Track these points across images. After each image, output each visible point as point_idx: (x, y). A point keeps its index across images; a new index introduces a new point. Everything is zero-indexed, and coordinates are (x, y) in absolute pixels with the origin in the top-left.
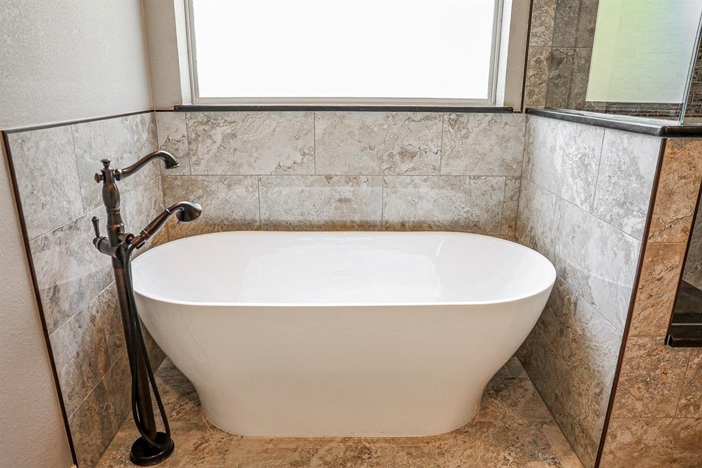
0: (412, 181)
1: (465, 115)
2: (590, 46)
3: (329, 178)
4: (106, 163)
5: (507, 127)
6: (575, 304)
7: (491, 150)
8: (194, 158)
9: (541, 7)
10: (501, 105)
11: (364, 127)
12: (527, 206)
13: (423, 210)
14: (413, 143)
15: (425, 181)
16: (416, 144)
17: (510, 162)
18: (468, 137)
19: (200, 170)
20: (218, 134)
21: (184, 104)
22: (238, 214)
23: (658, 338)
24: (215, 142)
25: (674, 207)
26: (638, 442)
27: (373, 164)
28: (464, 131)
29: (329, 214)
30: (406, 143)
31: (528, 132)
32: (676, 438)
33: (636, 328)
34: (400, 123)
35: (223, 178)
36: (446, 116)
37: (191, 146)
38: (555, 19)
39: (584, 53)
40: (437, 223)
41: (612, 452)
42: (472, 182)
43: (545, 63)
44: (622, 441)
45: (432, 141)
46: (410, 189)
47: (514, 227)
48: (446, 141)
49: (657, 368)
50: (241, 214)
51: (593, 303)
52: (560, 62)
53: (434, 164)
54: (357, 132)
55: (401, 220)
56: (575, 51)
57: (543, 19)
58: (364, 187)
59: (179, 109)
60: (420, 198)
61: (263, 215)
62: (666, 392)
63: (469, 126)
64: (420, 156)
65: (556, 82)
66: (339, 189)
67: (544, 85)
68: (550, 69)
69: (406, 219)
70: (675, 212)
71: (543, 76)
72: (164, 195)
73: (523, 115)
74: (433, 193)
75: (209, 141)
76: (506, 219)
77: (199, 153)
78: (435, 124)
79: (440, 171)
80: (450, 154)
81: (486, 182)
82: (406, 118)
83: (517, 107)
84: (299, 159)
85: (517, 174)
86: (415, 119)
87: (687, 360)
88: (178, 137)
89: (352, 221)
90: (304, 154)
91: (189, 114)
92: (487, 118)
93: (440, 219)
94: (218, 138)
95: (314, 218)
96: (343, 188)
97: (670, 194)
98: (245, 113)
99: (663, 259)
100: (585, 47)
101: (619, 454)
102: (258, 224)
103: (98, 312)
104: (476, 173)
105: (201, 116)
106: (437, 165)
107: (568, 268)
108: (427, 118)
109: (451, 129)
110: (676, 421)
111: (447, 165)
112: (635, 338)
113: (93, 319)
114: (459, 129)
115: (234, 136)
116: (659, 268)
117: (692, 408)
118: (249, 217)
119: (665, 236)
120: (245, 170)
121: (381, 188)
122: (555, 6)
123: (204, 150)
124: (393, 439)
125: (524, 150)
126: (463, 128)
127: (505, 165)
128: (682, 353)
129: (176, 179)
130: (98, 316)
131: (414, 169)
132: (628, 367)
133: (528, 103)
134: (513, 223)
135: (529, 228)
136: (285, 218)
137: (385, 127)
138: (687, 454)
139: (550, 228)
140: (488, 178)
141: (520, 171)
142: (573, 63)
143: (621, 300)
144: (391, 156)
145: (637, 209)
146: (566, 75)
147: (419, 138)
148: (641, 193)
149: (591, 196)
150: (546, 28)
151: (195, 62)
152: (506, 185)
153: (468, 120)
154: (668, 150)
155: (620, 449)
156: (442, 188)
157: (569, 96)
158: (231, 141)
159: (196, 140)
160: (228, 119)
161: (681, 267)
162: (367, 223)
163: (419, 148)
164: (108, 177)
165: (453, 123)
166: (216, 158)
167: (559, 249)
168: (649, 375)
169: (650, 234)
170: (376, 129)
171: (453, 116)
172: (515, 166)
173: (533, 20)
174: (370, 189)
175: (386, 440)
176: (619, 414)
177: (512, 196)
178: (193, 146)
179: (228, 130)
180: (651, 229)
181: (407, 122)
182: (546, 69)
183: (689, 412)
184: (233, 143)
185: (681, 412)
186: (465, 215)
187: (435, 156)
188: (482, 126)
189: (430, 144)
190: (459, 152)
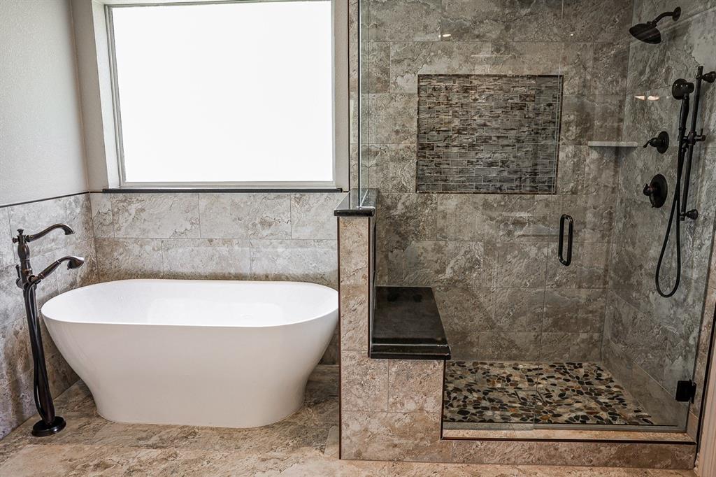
0: (271, 243)
1: (307, 194)
3: (211, 241)
4: (21, 231)
8: (117, 226)
10: (334, 187)
11: (233, 204)
13: (281, 266)
14: (269, 216)
15: (281, 243)
16: (272, 216)
18: (310, 210)
19: (121, 234)
20: (133, 208)
21: (110, 188)
22: (148, 267)
23: (363, 352)
24: (130, 215)
25: (354, 261)
26: (366, 430)
27: (242, 231)
28: (307, 206)
29: (211, 268)
30: (264, 216)
32: (393, 429)
33: (345, 345)
34: (259, 201)
35: (136, 240)
36: (293, 195)
37: (115, 218)
39: (394, 147)
40: (292, 276)
41: (348, 437)
42: (316, 244)
44: (353, 429)
45: (284, 213)
46: (270, 249)
48: (293, 213)
49: (366, 374)
50: (150, 266)
52: (376, 154)
53: (287, 231)
54: (229, 208)
55: (265, 273)
56: (386, 146)
58: (236, 248)
59: (106, 191)
60: (278, 256)
61: (165, 268)
62: (377, 393)
63: (310, 202)
64: (276, 225)
65: (375, 169)
66: (218, 249)
69: (269, 272)
70: (355, 265)
72: (97, 252)
74: (287, 252)
75: (127, 214)
77: (120, 222)
78: (285, 201)
79: (291, 236)
80: (297, 223)
82: (263, 197)
83: (346, 188)
84: (189, 227)
86: (269, 198)
87: (387, 370)
88: (106, 211)
89: (230, 273)
90: (192, 223)
91: (112, 195)
92: (324, 196)
93: (295, 273)
94: (133, 212)
95: (202, 270)
96: (221, 248)
97: (349, 252)
98: (151, 194)
99: (354, 296)
100: (394, 143)
101: (354, 439)
102: (162, 274)
103: (21, 329)
104: (319, 237)
105: (121, 196)
106: (289, 231)
108: (278, 197)
109: (296, 204)
110: (389, 415)
111: (296, 231)
112: (347, 352)
113: (16, 333)
114: (303, 204)
115: (143, 210)
116: (352, 302)
117: (399, 405)
118: (156, 269)
119: (352, 281)
120: (152, 235)
121: (248, 248)
123: (124, 220)
124: (217, 428)
126: (306, 204)
128: (383, 363)
129: (104, 240)
130: (21, 332)
131: (272, 234)
132: (345, 373)
136: (181, 270)
137: (249, 203)
138: (403, 441)
142: (386, 155)
144: (254, 225)
146: (382, 163)
147: (274, 212)
151: (122, 157)
153: (309, 198)
154: (341, 225)
155: (354, 435)
156: (294, 248)
157: (385, 179)
158: (142, 214)
159: (118, 213)
160: (140, 198)
161: (367, 302)
162: (240, 274)
163: (275, 219)
164: (21, 240)
165: (298, 200)
166: (131, 226)
168: (363, 380)
169: (341, 280)
170: (242, 205)
171: (298, 195)
174: (240, 249)
175: (212, 429)
176: (347, 408)
178: (116, 218)
179: (139, 206)
180: (341, 276)
181: (264, 200)
183: (397, 408)
184: (144, 215)
185: (392, 407)
186: (313, 269)
187: (286, 225)
188: (320, 202)
189: (282, 216)
190: (304, 222)
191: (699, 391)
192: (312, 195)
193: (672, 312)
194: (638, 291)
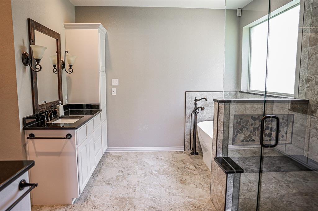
4: (196, 98)
9: (304, 60)
38: (308, 64)
39: (317, 76)
43: (305, 81)
52: (310, 81)
56: (314, 76)
57: (304, 64)
65: (308, 89)
67: (304, 90)
68: (306, 84)
71: (304, 87)
122: (308, 59)
142: (314, 81)
146: (311, 86)
150: (305, 68)
164: (196, 100)
173: (301, 65)
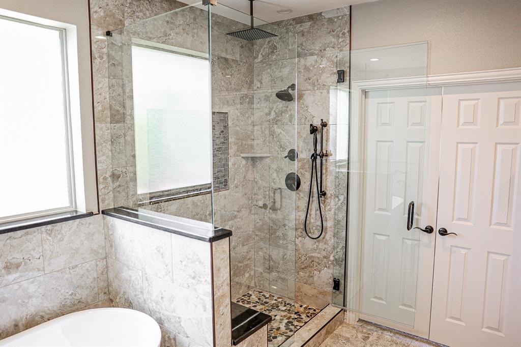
0: (20, 286)
1: (59, 224)
2: (134, 165)
5: (91, 226)
6: (175, 339)
7: (82, 245)
9: (102, 144)
10: (84, 212)
12: (116, 277)
13: (34, 306)
14: (16, 256)
15: (32, 283)
16: (20, 256)
17: (96, 249)
18: (63, 240)
28: (59, 237)
30: (10, 258)
31: (106, 226)
34: (2, 243)
36: (43, 228)
38: (111, 151)
39: (131, 169)
40: (49, 312)
42: (71, 271)
43: (109, 179)
45: (34, 250)
46: (19, 293)
47: (107, 293)
48: (46, 247)
51: (188, 337)
52: (119, 177)
53: (39, 267)
56: (126, 169)
57: (104, 151)
60: (30, 298)
63: (63, 232)
64: (25, 265)
65: (118, 190)
67: (111, 192)
68: (113, 182)
69: (18, 319)
70: (222, 277)
71: (110, 187)
73: (101, 215)
74: (41, 289)
76: (101, 289)
78: (35, 236)
79: (44, 271)
80: (51, 256)
81: (82, 268)
82: (7, 238)
83: (96, 211)
85: (104, 256)
86: (16, 237)
92: (76, 222)
93: (50, 307)
97: (219, 269)
99: (222, 303)
100: (132, 166)
104: (73, 264)
106: (41, 267)
107: (163, 318)
108: (27, 234)
109: (48, 237)
111: (49, 265)
114: (55, 235)
116: (221, 308)
119: (221, 291)
122: (110, 143)
125: (105, 238)
126: (59, 234)
127: (93, 252)
131: (20, 276)
133: (102, 206)
134: (107, 290)
135: (122, 293)
139: (141, 292)
140: (84, 265)
141: (105, 254)
142: (127, 176)
143: (207, 332)
145: (204, 280)
146: (124, 184)
147: (22, 251)
148: (204, 271)
149: (170, 272)
150: (107, 156)
152: (97, 265)
153: (62, 228)
157: (127, 197)
163: (23, 258)
165: (49, 233)
167: (152, 306)
171: (49, 227)
172: (101, 251)
173: (97, 153)
177: (102, 272)
181: (8, 241)
182: (111, 183)
186: (70, 297)
187: (39, 261)
188: (73, 230)
189: (32, 252)
190: (58, 252)
191: (342, 282)
192: (64, 224)
193: (315, 246)
194: (284, 239)
